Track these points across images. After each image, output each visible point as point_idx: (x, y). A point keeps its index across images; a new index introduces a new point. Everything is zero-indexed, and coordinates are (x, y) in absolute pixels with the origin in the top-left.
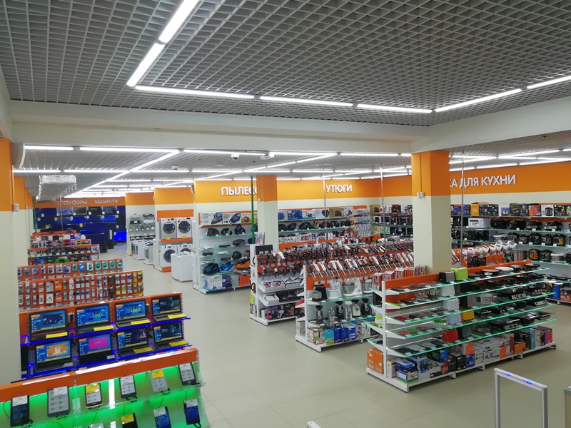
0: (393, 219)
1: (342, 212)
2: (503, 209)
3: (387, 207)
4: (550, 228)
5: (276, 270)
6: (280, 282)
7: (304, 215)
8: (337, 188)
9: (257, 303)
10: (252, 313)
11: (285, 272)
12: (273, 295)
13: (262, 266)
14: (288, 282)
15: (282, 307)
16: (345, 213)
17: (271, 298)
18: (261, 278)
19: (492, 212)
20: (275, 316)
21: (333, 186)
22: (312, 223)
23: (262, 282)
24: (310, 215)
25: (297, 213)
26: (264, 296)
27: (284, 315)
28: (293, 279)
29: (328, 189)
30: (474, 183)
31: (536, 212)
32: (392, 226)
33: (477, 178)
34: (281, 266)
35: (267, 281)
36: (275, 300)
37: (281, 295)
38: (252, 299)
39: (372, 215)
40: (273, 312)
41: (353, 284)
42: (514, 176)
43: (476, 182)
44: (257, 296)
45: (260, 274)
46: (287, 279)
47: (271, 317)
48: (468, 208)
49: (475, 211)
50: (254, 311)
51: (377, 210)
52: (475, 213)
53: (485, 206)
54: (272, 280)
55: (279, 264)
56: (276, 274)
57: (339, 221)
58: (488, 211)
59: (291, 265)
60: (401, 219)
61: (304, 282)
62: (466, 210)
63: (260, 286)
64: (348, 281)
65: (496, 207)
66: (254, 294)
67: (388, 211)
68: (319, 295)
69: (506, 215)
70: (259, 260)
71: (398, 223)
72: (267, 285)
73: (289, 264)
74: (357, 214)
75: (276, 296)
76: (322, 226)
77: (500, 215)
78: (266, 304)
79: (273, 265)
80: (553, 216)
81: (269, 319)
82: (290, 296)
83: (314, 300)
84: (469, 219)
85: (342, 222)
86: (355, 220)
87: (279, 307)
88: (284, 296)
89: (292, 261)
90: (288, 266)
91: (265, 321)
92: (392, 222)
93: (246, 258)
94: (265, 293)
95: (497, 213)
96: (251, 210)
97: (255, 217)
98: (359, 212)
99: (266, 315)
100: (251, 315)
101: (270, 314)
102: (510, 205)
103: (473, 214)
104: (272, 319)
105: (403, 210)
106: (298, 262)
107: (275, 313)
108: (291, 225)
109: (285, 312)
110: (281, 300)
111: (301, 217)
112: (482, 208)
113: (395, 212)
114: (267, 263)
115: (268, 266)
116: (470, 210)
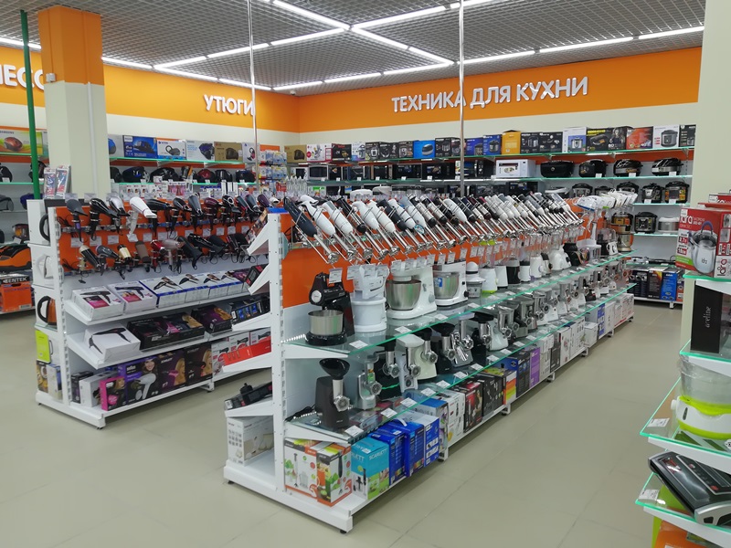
0: (335, 171)
1: (240, 152)
2: (572, 139)
3: (322, 147)
4: (665, 169)
5: (125, 253)
6: (139, 289)
7: (161, 150)
8: (226, 105)
9: (60, 359)
10: (43, 388)
11: (153, 260)
12: (119, 331)
13: (75, 242)
14: (163, 290)
15: (150, 365)
16: (245, 153)
17: (113, 342)
18: (74, 280)
19: (548, 146)
20: (128, 394)
21: (218, 98)
22: (178, 170)
23: (77, 293)
24: (174, 152)
25: (147, 145)
26: (88, 335)
27: (156, 388)
28: (176, 279)
29: (210, 103)
30: (500, 96)
31: (641, 139)
32: (332, 184)
33: (508, 88)
34: (141, 242)
35: (94, 289)
36: (127, 345)
37: (144, 328)
38: (42, 348)
39: (290, 165)
40: (121, 384)
41: (415, 280)
42: (585, 79)
43: (504, 95)
44: (59, 336)
45: (69, 268)
46: (159, 280)
47: (113, 399)
48: (498, 140)
49: (511, 146)
50: (52, 384)
51: (299, 155)
52: (512, 150)
53: (536, 136)
54: (110, 283)
55: (132, 238)
56: (123, 267)
57: (232, 172)
58: (540, 143)
59: (170, 240)
60: (352, 171)
61: (272, 276)
62: (494, 144)
63: (73, 304)
64: (401, 268)
65: (558, 136)
66: (49, 332)
67: (325, 156)
68: (329, 323)
69: (577, 149)
70: (63, 221)
71: (345, 178)
72: (97, 300)
73: (162, 236)
74: (264, 160)
75: (127, 333)
76: (199, 178)
77: (565, 150)
78: (96, 360)
79: (113, 239)
80: (676, 147)
81: (109, 406)
82: (171, 330)
83: (314, 341)
84: (498, 162)
85: (238, 174)
86: (261, 172)
87: (139, 366)
88: (154, 330)
89: (171, 229)
90: (160, 243)
91: (96, 415)
92: (333, 177)
93: (17, 241)
94: (91, 327)
95: (560, 146)
96: (27, 125)
97: (39, 141)
98: (268, 156)
99: (96, 393)
100: (41, 396)
101: (110, 392)
102: (588, 130)
103: (506, 152)
104: (119, 404)
105: (355, 153)
106: (188, 233)
107: (128, 384)
108: (131, 171)
109: (160, 379)
110: (143, 347)
111: (155, 154)
112: (526, 138)
113: (340, 156)
114: (92, 233)
115: (98, 242)
116: (500, 145)
